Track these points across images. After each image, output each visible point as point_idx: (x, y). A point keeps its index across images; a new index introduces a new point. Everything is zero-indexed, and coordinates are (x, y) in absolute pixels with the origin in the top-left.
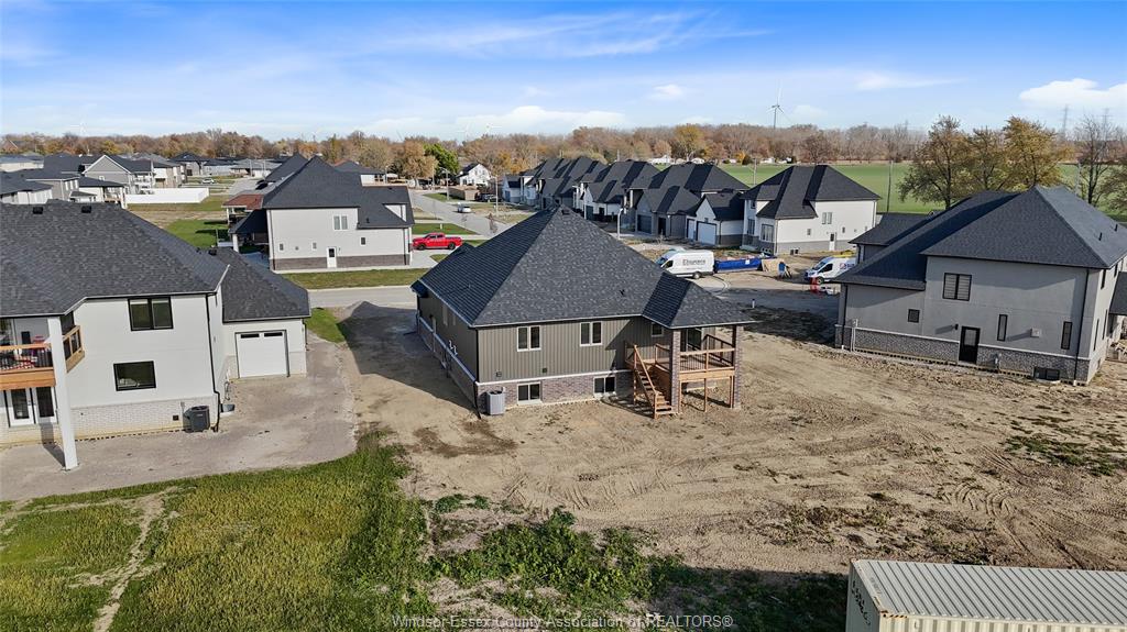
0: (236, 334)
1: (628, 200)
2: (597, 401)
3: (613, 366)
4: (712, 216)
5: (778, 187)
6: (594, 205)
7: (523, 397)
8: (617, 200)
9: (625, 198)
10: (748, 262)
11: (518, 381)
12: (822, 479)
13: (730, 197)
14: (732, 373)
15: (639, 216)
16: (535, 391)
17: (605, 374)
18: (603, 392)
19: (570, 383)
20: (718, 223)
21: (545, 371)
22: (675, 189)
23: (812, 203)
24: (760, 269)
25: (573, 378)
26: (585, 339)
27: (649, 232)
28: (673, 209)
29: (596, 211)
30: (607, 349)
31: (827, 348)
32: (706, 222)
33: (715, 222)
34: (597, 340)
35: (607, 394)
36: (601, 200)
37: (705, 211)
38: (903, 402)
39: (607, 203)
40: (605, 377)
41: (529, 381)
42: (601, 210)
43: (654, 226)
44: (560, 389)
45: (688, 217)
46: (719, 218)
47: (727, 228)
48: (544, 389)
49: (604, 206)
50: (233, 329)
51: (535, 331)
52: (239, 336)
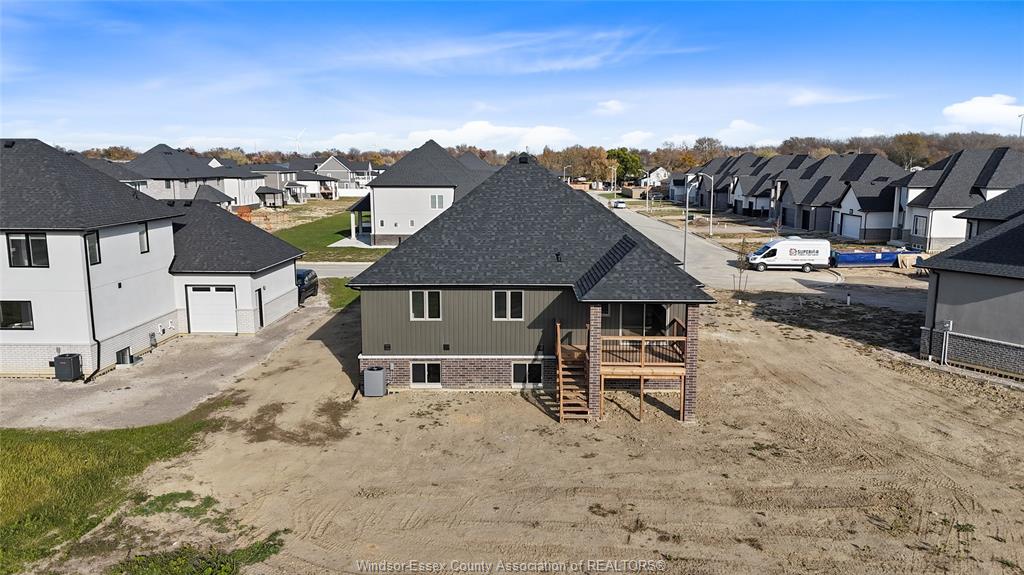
0: (186, 286)
1: (776, 192)
2: (514, 394)
3: (539, 349)
4: (856, 206)
5: (940, 173)
6: (742, 199)
7: (418, 378)
8: (766, 194)
9: (773, 190)
10: (879, 256)
11: (411, 359)
12: (706, 550)
13: (883, 185)
14: (681, 371)
15: (784, 209)
16: (434, 373)
17: (527, 359)
18: (524, 382)
19: (479, 367)
20: (863, 214)
21: (446, 347)
22: (826, 179)
23: (982, 191)
24: (896, 265)
25: (485, 361)
26: (501, 312)
27: (793, 226)
28: (818, 201)
29: (745, 206)
30: (529, 327)
31: (905, 357)
32: (851, 214)
33: (860, 214)
34: (516, 313)
35: (530, 386)
36: (752, 194)
37: (851, 203)
38: (965, 440)
39: (757, 197)
40: (527, 363)
41: (426, 359)
42: (751, 204)
43: (797, 220)
44: (464, 374)
45: (833, 209)
46: (863, 209)
47: (873, 221)
48: (443, 371)
49: (753, 200)
50: (181, 281)
51: (434, 298)
52: (190, 289)
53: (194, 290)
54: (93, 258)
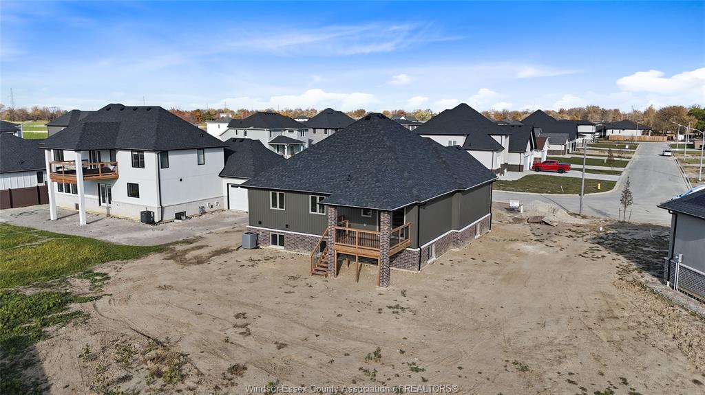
0: (228, 184)
7: (274, 242)
11: (271, 231)
16: (282, 240)
19: (302, 239)
21: (287, 226)
25: (305, 237)
41: (279, 232)
44: (295, 243)
48: (286, 240)
50: (226, 181)
51: (281, 196)
52: (230, 186)
53: (232, 186)
54: (163, 164)
